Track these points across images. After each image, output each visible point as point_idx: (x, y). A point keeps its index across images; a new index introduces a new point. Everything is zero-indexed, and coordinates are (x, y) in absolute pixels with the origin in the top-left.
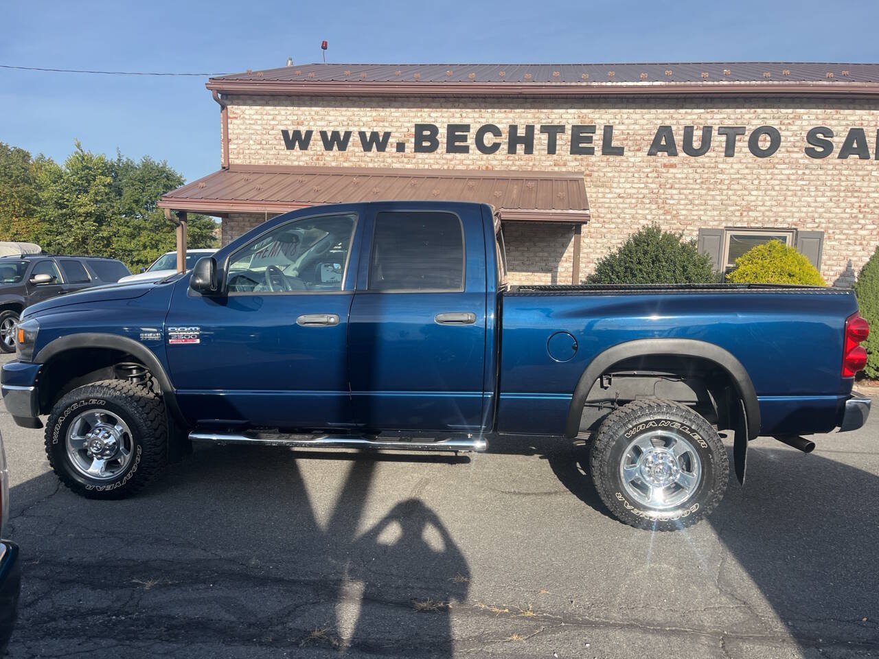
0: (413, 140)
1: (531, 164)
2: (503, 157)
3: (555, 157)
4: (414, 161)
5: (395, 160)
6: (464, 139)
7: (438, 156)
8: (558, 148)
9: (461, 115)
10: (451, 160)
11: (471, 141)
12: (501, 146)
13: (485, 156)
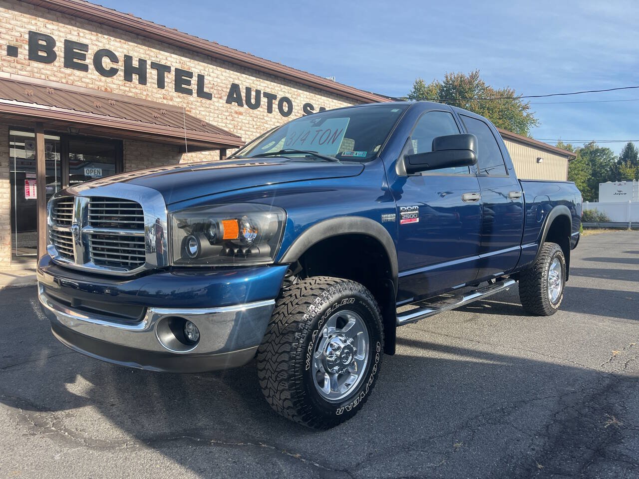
0: (27, 47)
1: (145, 93)
2: (120, 83)
3: (163, 91)
4: (28, 68)
5: (5, 64)
6: (83, 57)
7: (55, 69)
8: (166, 84)
9: (78, 34)
10: (69, 75)
11: (89, 61)
12: (119, 73)
13: (103, 78)
